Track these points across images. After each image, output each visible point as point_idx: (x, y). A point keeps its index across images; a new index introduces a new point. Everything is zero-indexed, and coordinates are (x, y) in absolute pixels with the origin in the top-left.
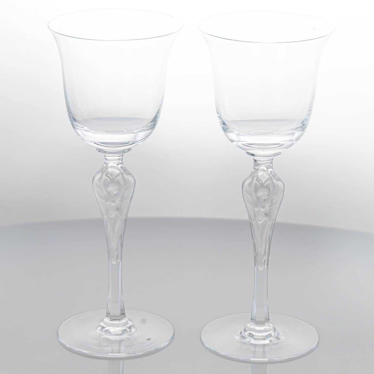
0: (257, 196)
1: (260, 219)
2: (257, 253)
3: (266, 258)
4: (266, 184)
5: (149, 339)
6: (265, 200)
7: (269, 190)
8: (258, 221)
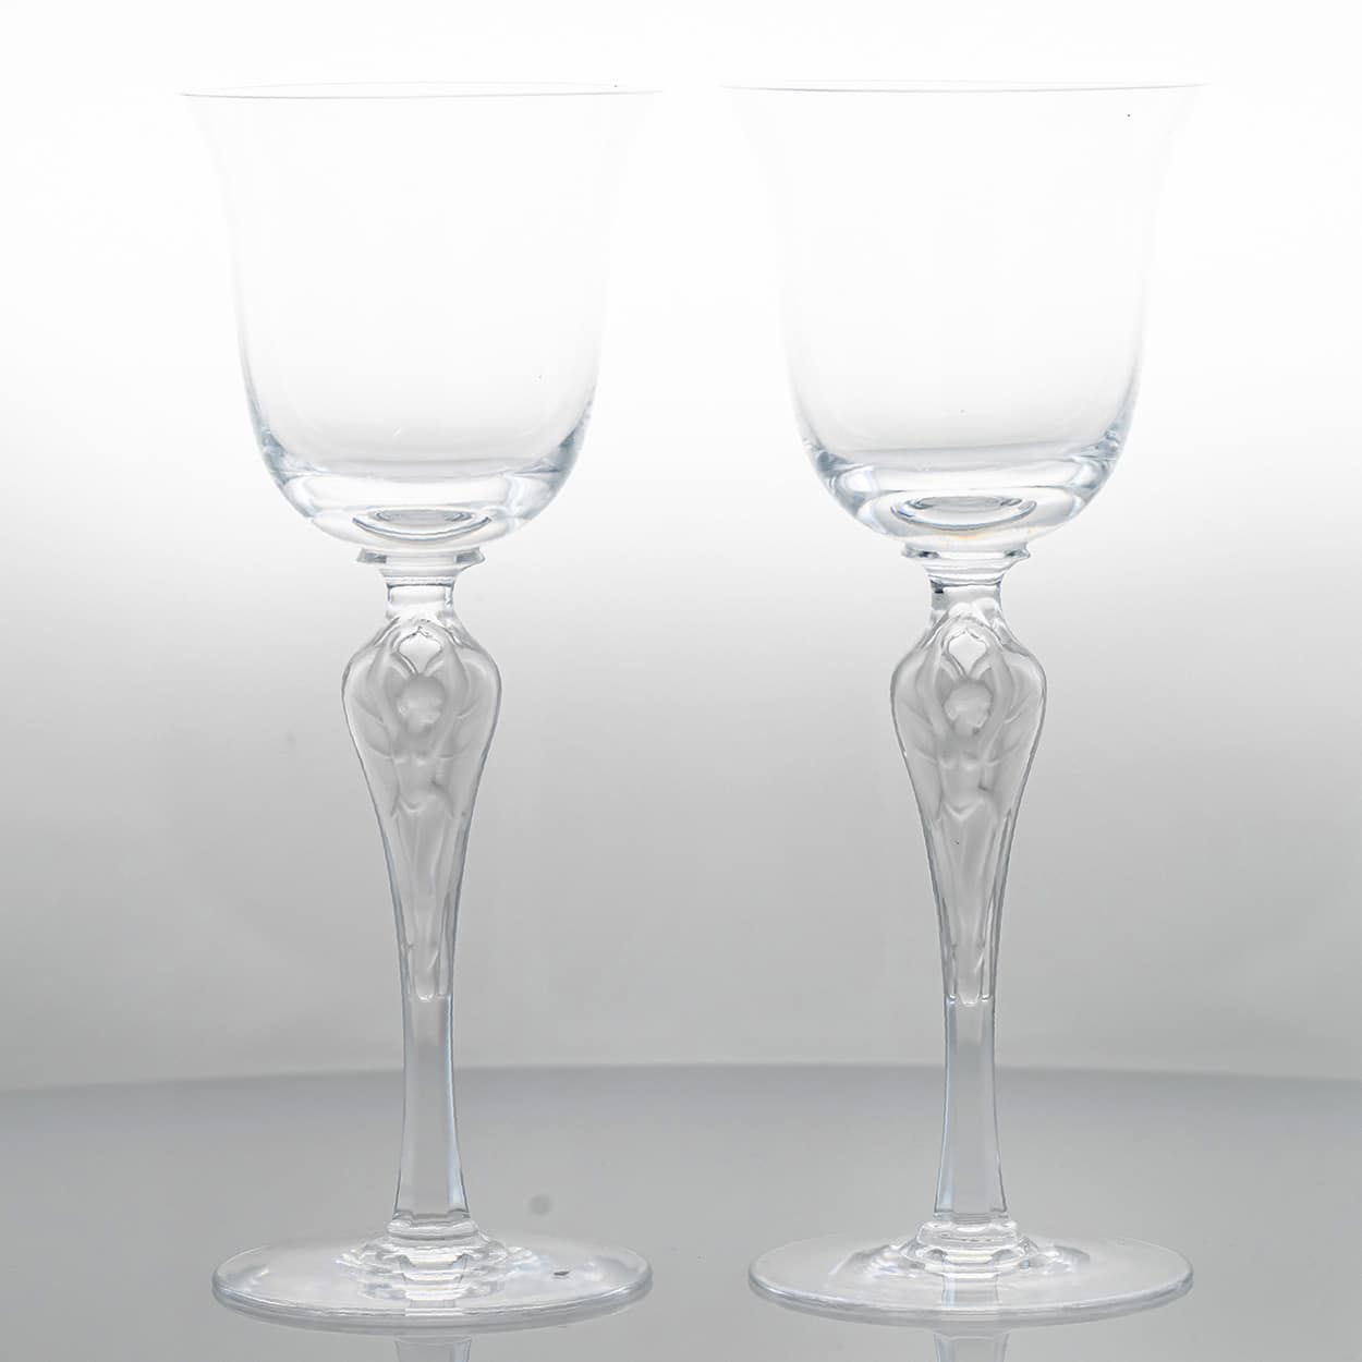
0: (948, 720)
1: (960, 805)
2: (953, 943)
3: (984, 957)
4: (981, 672)
5: (564, 1274)
6: (976, 732)
7: (992, 693)
8: (954, 814)
